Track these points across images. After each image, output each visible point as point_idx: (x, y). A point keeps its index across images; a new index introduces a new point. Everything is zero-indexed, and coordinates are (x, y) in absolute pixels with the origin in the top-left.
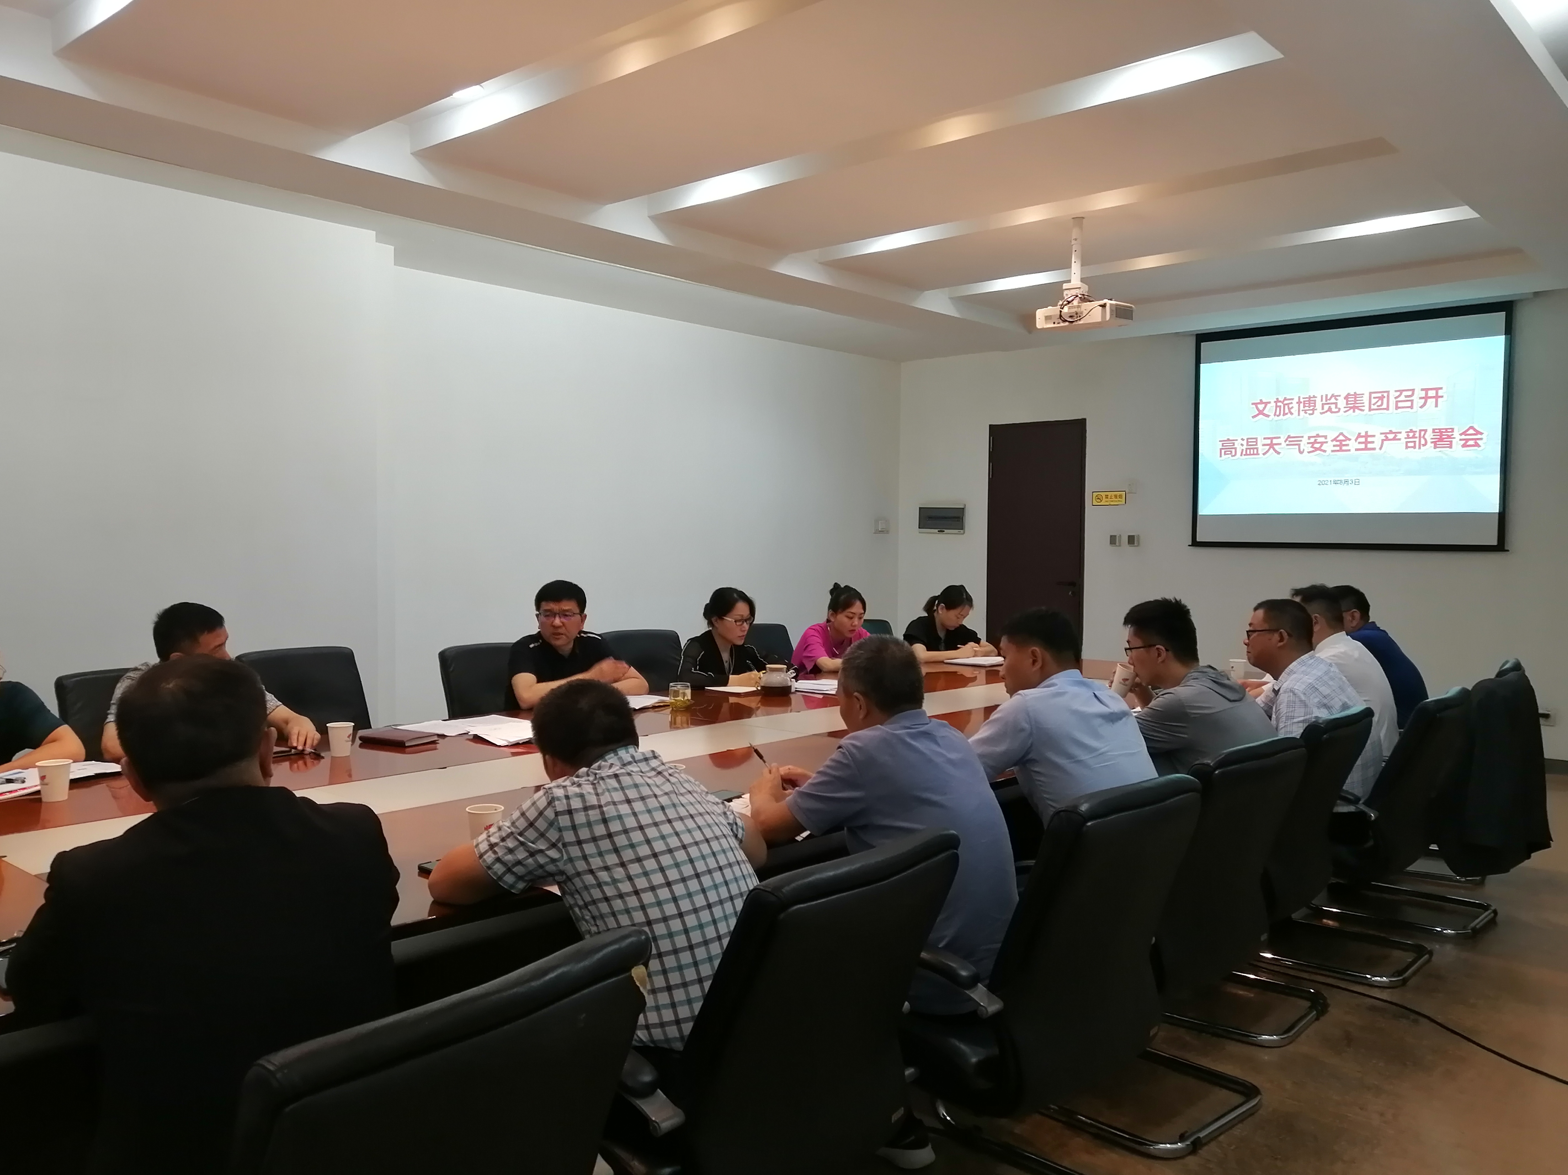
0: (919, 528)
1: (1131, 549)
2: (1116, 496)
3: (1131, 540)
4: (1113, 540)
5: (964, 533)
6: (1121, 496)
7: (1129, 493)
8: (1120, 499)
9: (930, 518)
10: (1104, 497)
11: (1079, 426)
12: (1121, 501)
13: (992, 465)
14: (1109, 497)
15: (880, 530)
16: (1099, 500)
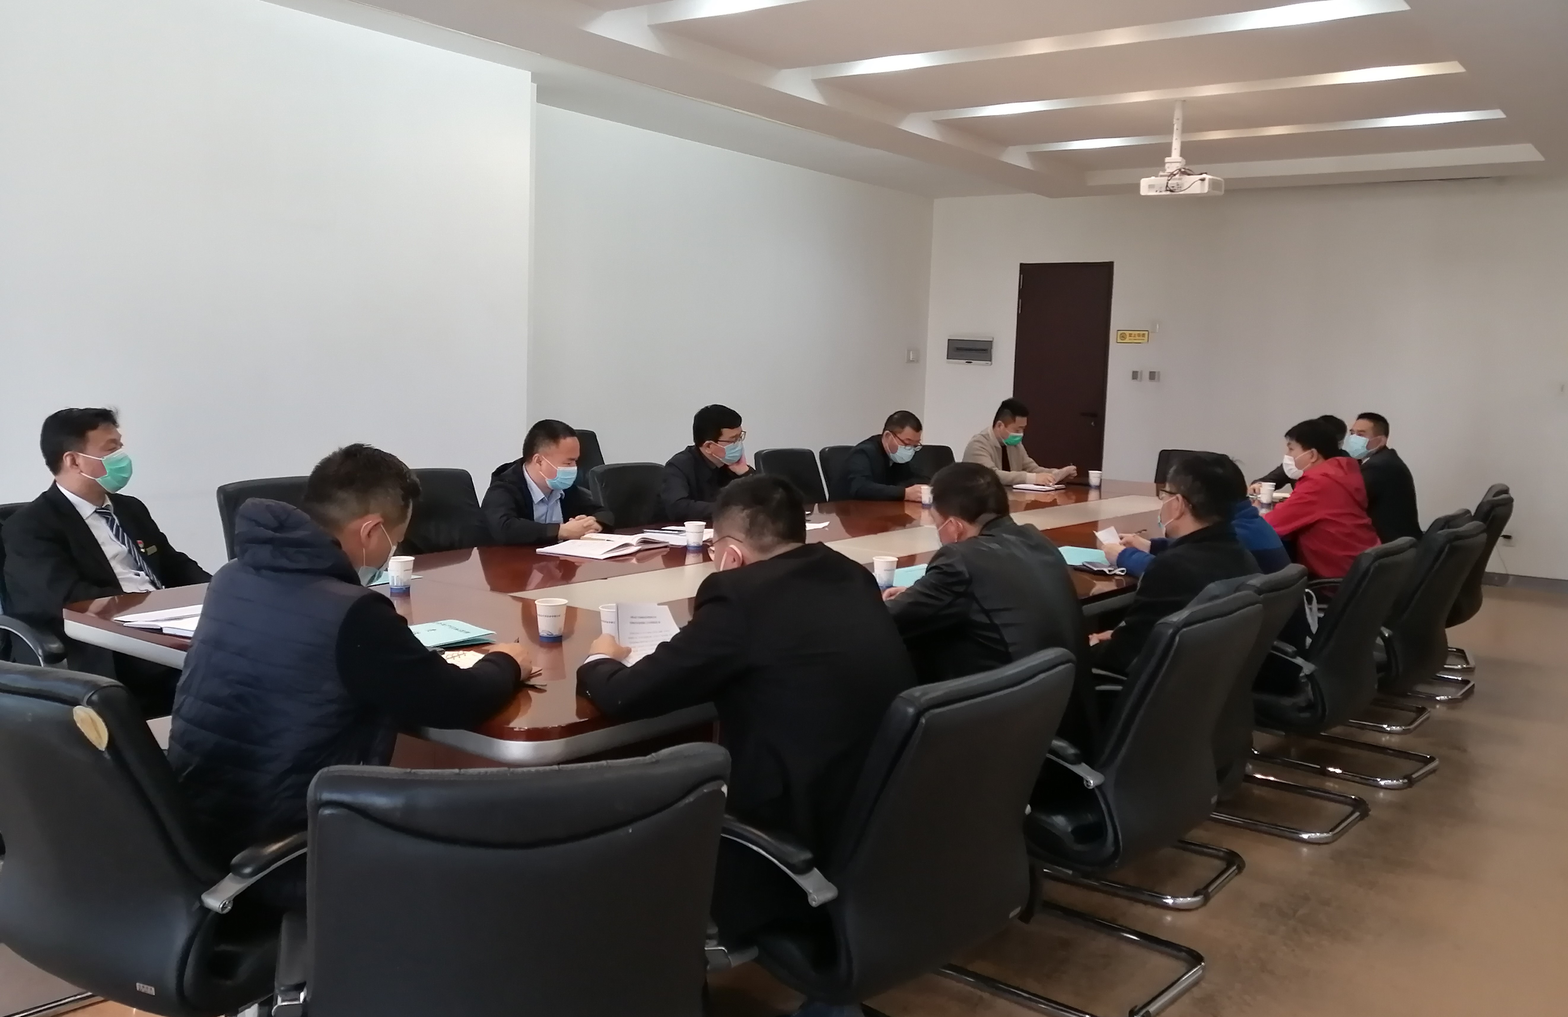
0: (948, 358)
1: (1153, 384)
2: (1139, 335)
3: (1152, 376)
4: (1135, 375)
5: (992, 364)
6: (1144, 335)
7: (1152, 332)
8: (1143, 338)
9: (958, 349)
10: (1128, 336)
11: (1105, 270)
12: (1143, 340)
13: (1022, 302)
14: (1133, 335)
15: (911, 359)
16: (1123, 338)
